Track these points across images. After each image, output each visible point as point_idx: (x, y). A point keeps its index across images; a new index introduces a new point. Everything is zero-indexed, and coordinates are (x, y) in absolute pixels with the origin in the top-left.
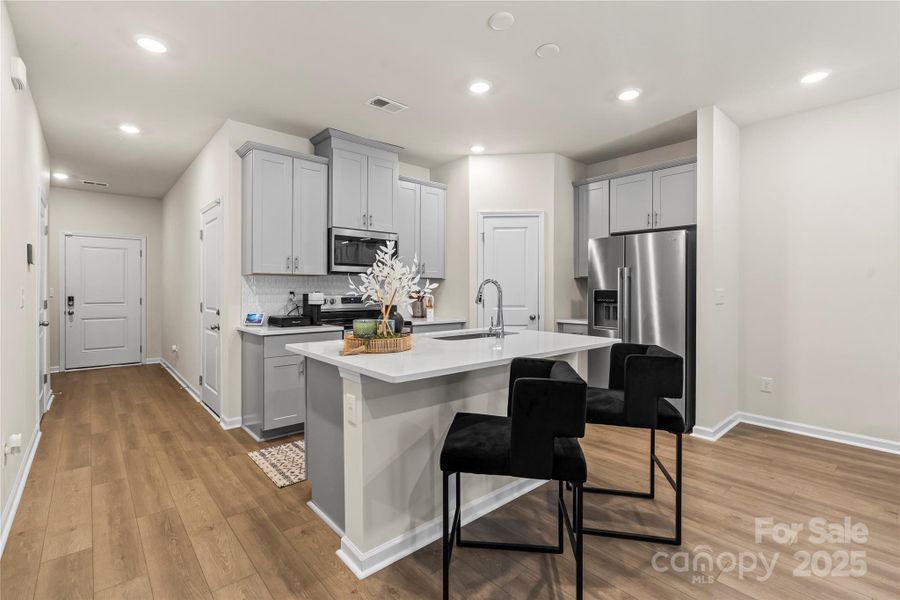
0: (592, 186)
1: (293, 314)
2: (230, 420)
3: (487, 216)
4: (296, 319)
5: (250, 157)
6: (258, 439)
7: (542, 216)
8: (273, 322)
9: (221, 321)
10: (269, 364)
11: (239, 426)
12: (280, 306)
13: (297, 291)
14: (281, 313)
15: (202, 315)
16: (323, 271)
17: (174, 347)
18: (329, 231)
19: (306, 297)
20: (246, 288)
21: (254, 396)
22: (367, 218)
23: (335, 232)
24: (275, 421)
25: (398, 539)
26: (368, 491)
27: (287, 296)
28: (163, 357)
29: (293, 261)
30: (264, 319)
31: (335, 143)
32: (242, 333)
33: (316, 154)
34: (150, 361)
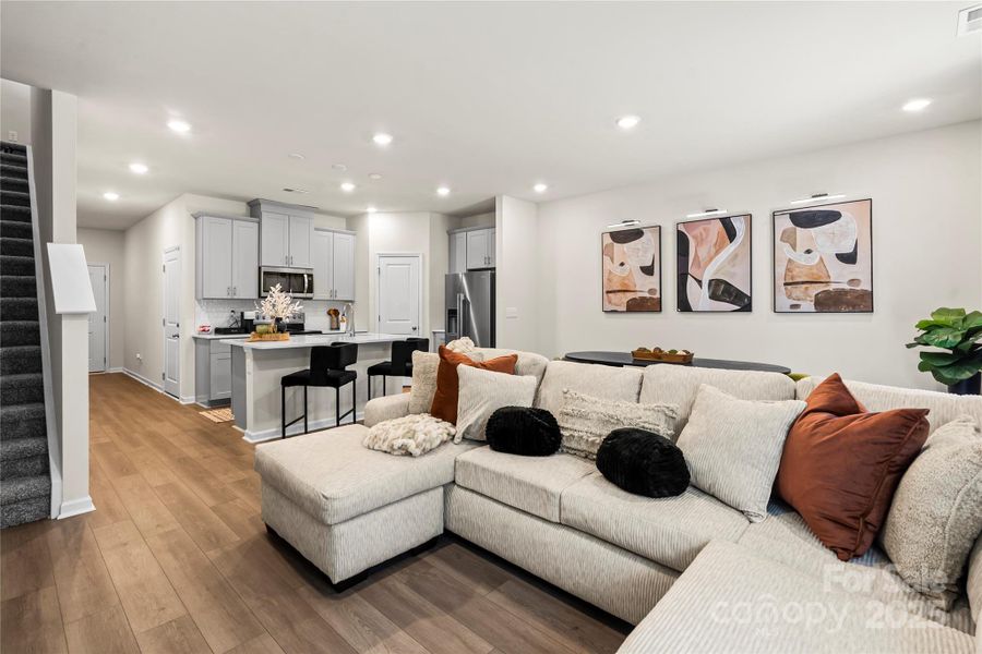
0: (458, 235)
1: (234, 326)
2: (187, 399)
3: (382, 256)
4: (234, 329)
5: (200, 220)
6: (205, 407)
7: (421, 257)
8: (218, 331)
9: (180, 331)
10: (213, 357)
11: (193, 402)
12: (223, 320)
13: (236, 310)
14: (226, 325)
15: (164, 329)
16: (255, 296)
17: (138, 356)
18: (260, 268)
19: (242, 314)
20: (198, 308)
21: (203, 380)
22: (289, 259)
23: (263, 270)
24: (218, 395)
25: (274, 430)
26: (256, 404)
27: (229, 314)
28: (125, 366)
29: (233, 290)
30: (212, 329)
31: (263, 208)
32: (195, 339)
33: (251, 216)
34: (112, 370)
